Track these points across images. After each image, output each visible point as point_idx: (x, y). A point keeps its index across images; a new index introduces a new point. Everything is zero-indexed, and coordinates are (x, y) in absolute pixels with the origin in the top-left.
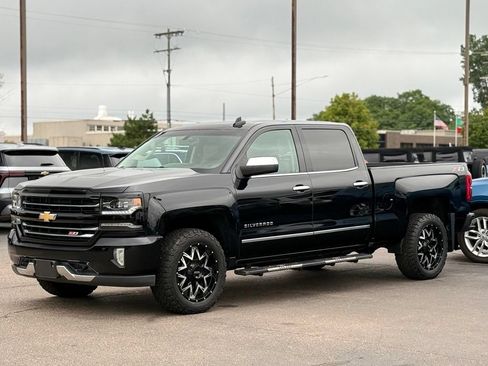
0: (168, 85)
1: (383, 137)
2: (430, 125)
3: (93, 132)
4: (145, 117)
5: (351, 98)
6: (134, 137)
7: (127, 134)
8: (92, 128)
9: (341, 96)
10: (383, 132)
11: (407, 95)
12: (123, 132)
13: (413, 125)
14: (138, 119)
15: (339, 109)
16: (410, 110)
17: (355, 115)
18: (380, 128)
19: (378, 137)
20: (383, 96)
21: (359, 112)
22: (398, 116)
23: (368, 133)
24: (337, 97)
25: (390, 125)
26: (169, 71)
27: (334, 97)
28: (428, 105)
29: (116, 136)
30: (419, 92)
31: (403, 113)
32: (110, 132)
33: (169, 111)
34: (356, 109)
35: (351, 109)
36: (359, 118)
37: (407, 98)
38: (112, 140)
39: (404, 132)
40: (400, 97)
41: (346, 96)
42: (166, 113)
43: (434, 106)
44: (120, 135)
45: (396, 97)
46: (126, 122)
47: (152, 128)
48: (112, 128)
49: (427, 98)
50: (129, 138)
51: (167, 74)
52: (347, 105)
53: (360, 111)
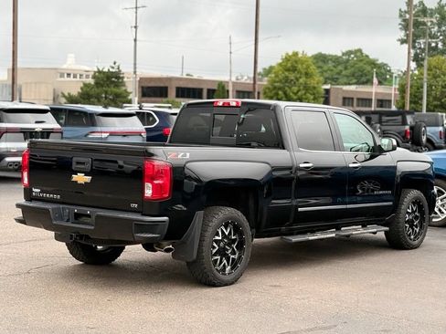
0: (135, 40)
1: (327, 91)
2: (369, 82)
3: (62, 79)
4: (113, 68)
5: (300, 55)
6: (102, 86)
7: (96, 83)
8: (62, 75)
9: (290, 54)
10: (328, 87)
11: (349, 53)
12: (92, 81)
13: (354, 81)
14: (106, 70)
15: (289, 65)
16: (352, 67)
17: (303, 71)
18: (325, 83)
19: (324, 92)
20: (327, 53)
21: (307, 69)
22: (341, 71)
23: (314, 88)
24: (287, 54)
25: (334, 80)
26: (136, 27)
27: (284, 55)
28: (368, 62)
29: (85, 85)
30: (360, 51)
31: (346, 68)
32: (78, 79)
33: (135, 64)
34: (304, 66)
35: (300, 66)
36: (306, 74)
37: (349, 56)
38: (82, 88)
39: (346, 88)
40: (343, 54)
41: (296, 54)
42: (133, 66)
43: (373, 64)
44: (90, 84)
45: (340, 54)
46: (95, 72)
47: (118, 78)
48: (81, 75)
49: (367, 56)
50: (97, 87)
51: (134, 29)
52: (296, 62)
53: (308, 67)
